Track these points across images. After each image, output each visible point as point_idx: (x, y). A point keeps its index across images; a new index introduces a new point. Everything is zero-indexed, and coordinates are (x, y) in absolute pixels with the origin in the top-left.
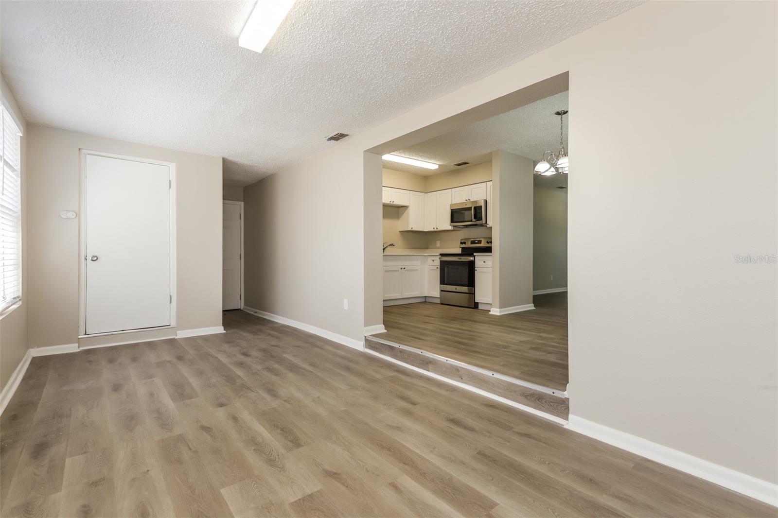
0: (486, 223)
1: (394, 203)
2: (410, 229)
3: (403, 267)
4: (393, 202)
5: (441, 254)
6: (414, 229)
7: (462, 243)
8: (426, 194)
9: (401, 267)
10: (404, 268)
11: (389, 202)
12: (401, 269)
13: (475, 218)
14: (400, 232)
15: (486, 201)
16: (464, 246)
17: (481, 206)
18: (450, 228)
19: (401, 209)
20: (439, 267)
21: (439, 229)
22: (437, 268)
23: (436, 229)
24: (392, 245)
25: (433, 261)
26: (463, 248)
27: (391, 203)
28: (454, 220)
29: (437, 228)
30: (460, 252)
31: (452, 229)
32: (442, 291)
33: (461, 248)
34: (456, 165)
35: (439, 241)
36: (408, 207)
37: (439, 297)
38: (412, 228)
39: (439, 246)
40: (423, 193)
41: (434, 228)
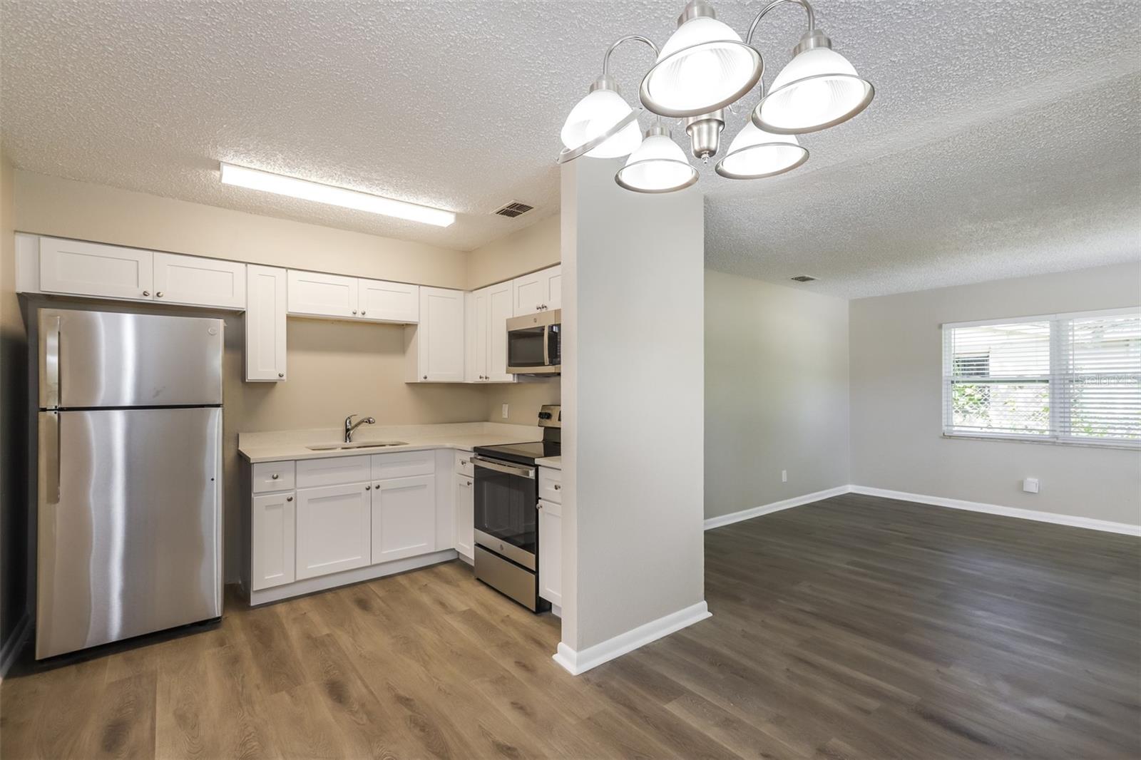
1: (366, 316)
2: (420, 379)
3: (375, 484)
4: (364, 313)
5: (476, 449)
6: (430, 379)
7: (542, 416)
8: (470, 295)
9: (367, 484)
10: (378, 487)
11: (349, 314)
12: (369, 488)
13: (550, 356)
14: (407, 383)
18: (509, 378)
20: (472, 480)
21: (492, 379)
22: (469, 484)
24: (367, 421)
25: (463, 463)
26: (546, 429)
27: (358, 315)
28: (515, 359)
29: (487, 378)
30: (541, 438)
31: (514, 380)
32: (478, 545)
33: (543, 428)
34: (502, 214)
35: (507, 405)
36: (417, 325)
37: (473, 558)
38: (426, 378)
39: (506, 417)
40: (462, 292)
41: (481, 378)
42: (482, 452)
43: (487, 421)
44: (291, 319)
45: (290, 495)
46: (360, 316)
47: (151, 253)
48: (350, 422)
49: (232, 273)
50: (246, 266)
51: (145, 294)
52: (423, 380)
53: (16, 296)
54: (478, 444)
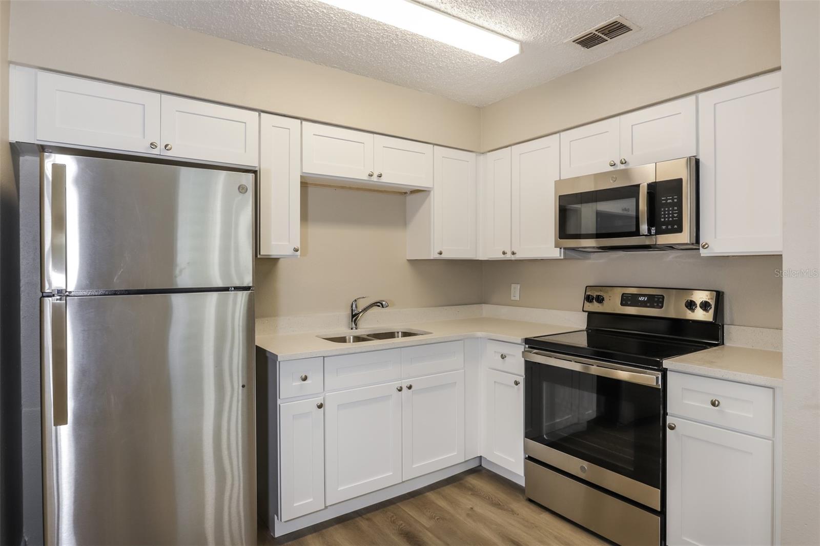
0: (698, 241)
1: (383, 179)
2: (434, 255)
3: (405, 383)
4: (380, 176)
5: (527, 341)
6: (446, 255)
7: (589, 299)
8: (482, 157)
9: (398, 384)
10: (410, 388)
11: (365, 177)
12: (400, 390)
13: (650, 224)
14: (409, 260)
15: (697, 162)
16: (595, 307)
17: (680, 181)
18: (556, 253)
19: (410, 198)
20: (521, 379)
21: (520, 255)
22: (517, 384)
23: (509, 256)
24: (379, 304)
25: (503, 357)
26: (591, 315)
27: (375, 178)
28: (571, 230)
29: (513, 253)
30: (583, 325)
31: (560, 256)
32: (530, 458)
33: (587, 313)
34: (578, 43)
35: (519, 285)
36: (429, 191)
37: (522, 474)
38: (441, 253)
39: (517, 298)
40: (473, 155)
41: (504, 253)
42: (532, 344)
43: (485, 303)
44: (306, 184)
45: (319, 400)
46: (375, 180)
47: (158, 95)
48: (356, 307)
49: (245, 123)
50: (260, 115)
51: (153, 145)
52: (437, 256)
53: (9, 146)
54: (530, 335)
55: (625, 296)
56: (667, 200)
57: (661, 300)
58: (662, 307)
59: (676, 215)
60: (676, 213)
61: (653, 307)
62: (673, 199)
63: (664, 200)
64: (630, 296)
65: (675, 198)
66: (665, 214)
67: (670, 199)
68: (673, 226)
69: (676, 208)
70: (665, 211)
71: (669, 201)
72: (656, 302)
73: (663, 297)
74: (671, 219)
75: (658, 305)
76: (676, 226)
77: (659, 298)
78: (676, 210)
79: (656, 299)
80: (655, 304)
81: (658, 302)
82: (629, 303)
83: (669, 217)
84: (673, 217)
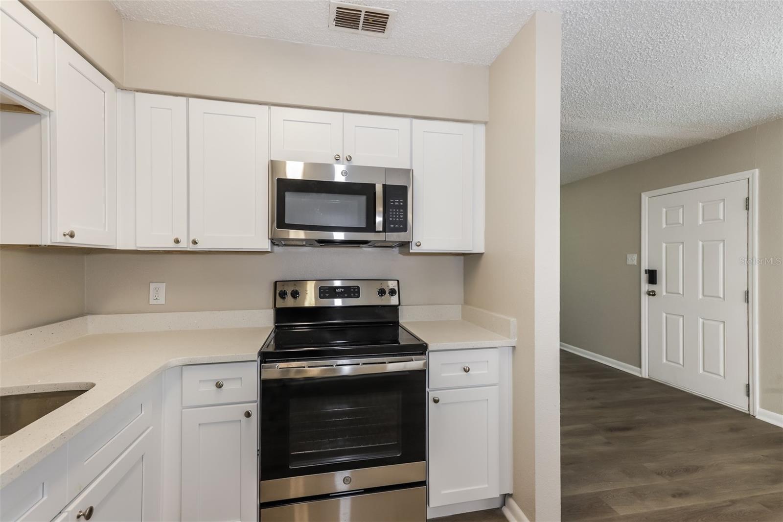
0: (413, 240)
16: (291, 302)
23: (184, 246)
25: (219, 386)
26: (278, 311)
29: (195, 243)
31: (269, 248)
35: (165, 284)
39: (162, 300)
41: (177, 241)
55: (323, 289)
56: (394, 202)
57: (356, 290)
58: (358, 296)
59: (402, 216)
60: (402, 215)
61: (351, 297)
62: (399, 202)
63: (392, 202)
64: (327, 289)
65: (401, 202)
66: (393, 215)
67: (396, 202)
68: (399, 226)
69: (402, 210)
70: (393, 212)
71: (396, 203)
72: (352, 292)
73: (358, 287)
74: (398, 219)
75: (354, 295)
76: (401, 226)
77: (354, 289)
78: (402, 212)
79: (352, 290)
80: (352, 295)
81: (354, 292)
82: (327, 295)
83: (396, 218)
84: (399, 218)
